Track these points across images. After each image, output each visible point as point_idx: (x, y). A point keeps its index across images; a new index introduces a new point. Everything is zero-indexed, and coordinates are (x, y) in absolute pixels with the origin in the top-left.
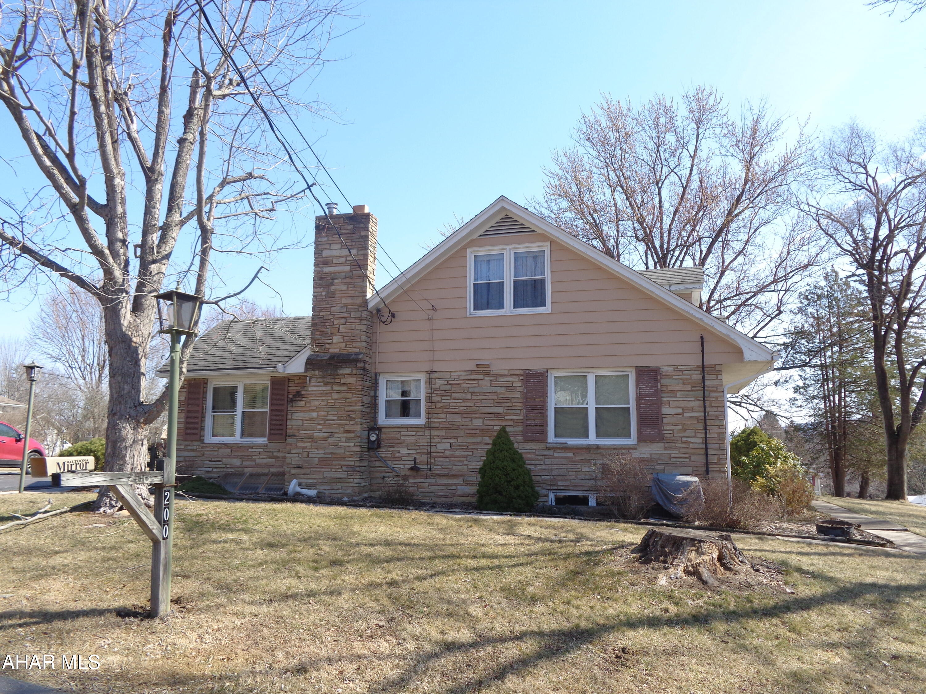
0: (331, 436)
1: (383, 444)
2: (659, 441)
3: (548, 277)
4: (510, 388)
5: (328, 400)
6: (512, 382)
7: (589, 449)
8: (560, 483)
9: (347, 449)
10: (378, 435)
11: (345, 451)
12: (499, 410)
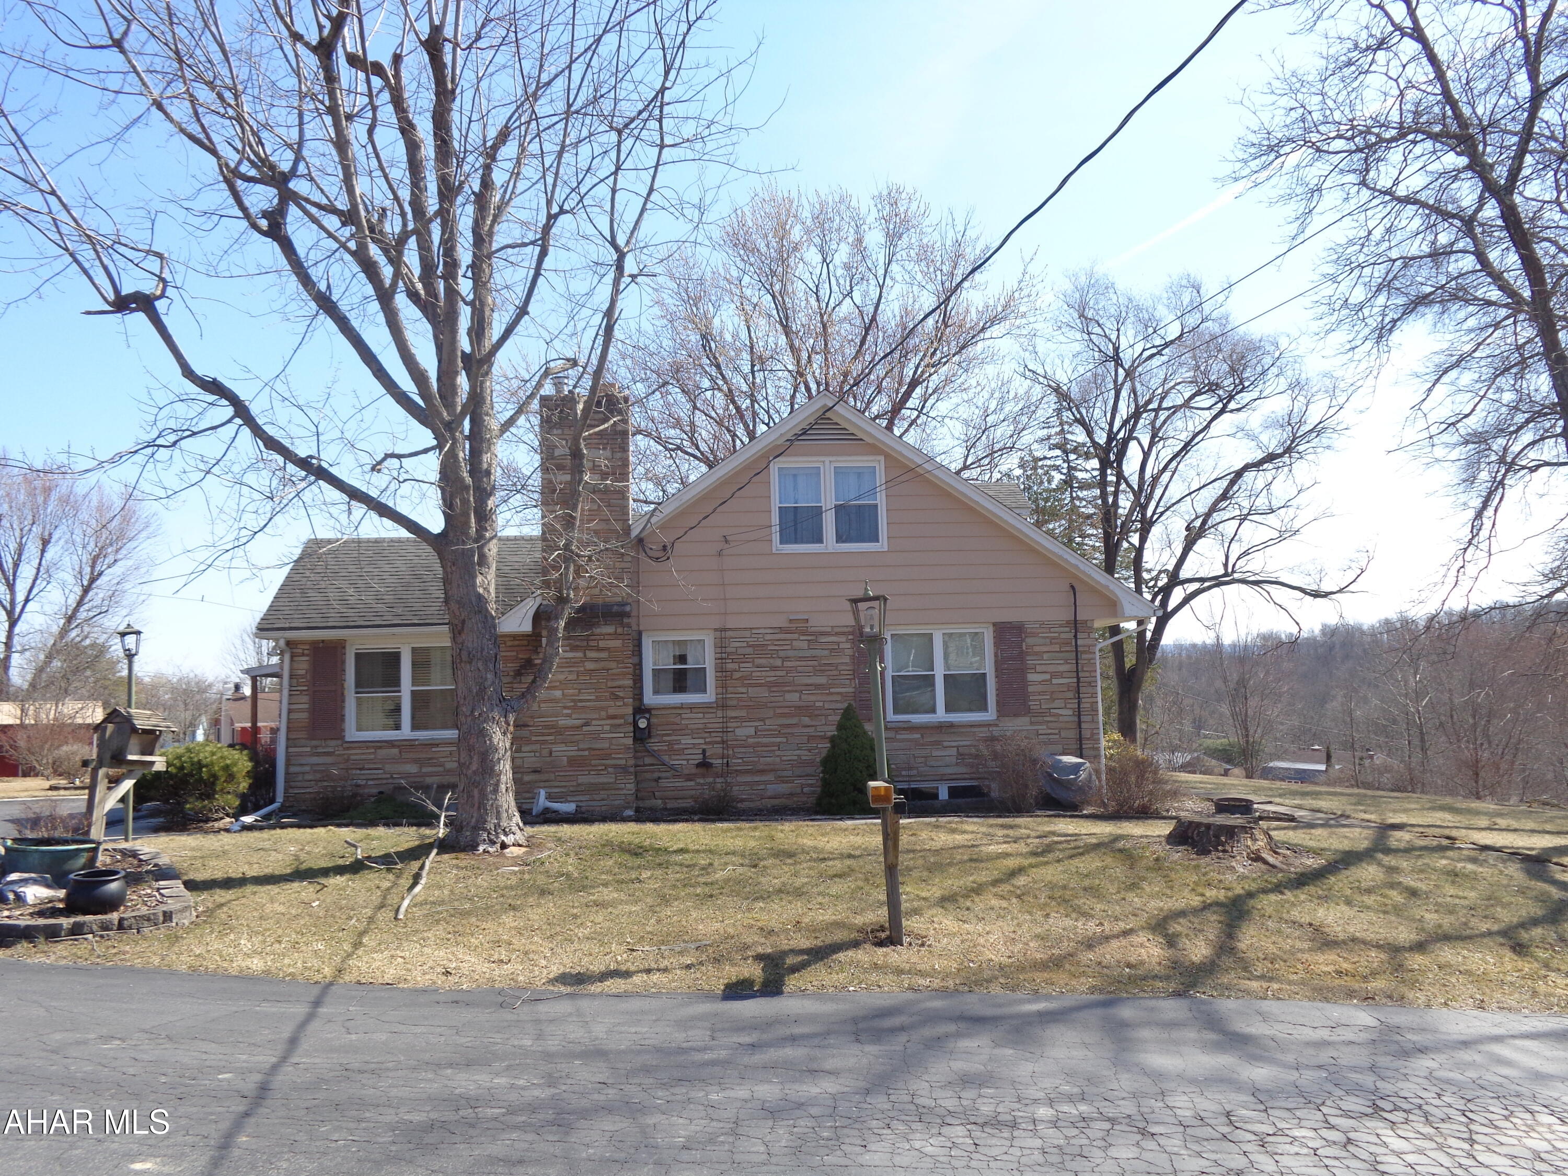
0: (586, 724)
1: (654, 732)
2: (1024, 715)
3: (881, 500)
4: (835, 650)
5: (578, 672)
6: (838, 643)
7: (941, 728)
8: (904, 773)
9: (614, 741)
10: (648, 720)
11: (611, 744)
12: (822, 680)
